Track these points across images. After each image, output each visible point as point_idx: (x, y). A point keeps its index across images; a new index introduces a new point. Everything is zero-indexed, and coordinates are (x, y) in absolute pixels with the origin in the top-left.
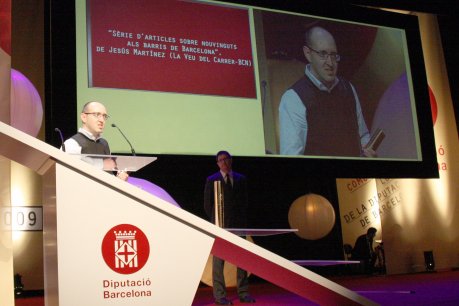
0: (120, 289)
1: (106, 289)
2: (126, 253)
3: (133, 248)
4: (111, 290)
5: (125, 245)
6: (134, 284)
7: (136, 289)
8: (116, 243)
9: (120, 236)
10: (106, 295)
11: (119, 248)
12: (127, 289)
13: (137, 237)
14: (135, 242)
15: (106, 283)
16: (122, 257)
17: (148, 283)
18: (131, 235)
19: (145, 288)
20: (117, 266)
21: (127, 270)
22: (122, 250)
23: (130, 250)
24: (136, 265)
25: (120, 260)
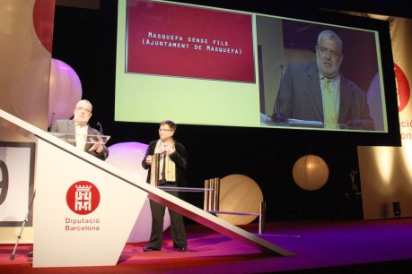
0: (77, 225)
1: (67, 224)
2: (83, 201)
3: (88, 197)
4: (71, 225)
5: (83, 195)
6: (87, 222)
7: (89, 225)
8: (76, 193)
9: (79, 188)
10: (67, 228)
11: (78, 197)
12: (82, 225)
13: (92, 190)
14: (90, 194)
15: (67, 220)
16: (80, 203)
17: (98, 221)
18: (88, 189)
19: (95, 225)
20: (76, 209)
21: (83, 212)
22: (81, 198)
23: (86, 198)
24: (90, 209)
25: (78, 205)
